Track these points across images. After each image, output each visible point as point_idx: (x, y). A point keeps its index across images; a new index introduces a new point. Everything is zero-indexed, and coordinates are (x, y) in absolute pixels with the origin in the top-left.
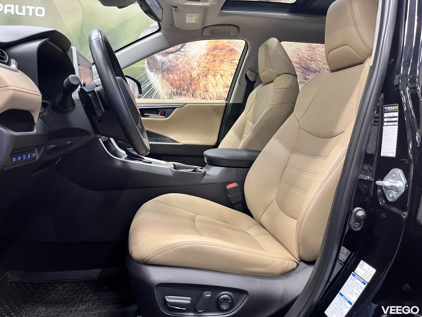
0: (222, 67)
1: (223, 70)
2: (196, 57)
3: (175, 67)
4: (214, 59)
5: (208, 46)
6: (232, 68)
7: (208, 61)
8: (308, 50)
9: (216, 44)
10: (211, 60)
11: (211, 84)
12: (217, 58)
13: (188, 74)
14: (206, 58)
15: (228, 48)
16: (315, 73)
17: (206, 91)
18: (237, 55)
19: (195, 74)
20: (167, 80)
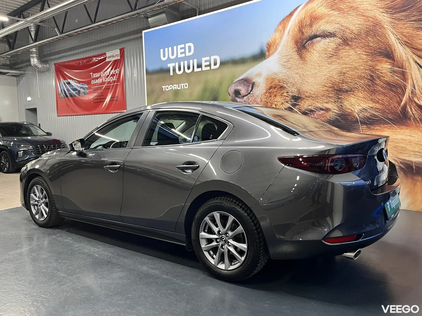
0: (275, 100)
1: (277, 101)
2: (259, 96)
4: (270, 95)
5: (266, 87)
6: (282, 99)
7: (266, 97)
8: (339, 76)
9: (271, 85)
10: (269, 96)
12: (273, 94)
14: (265, 96)
15: (278, 86)
16: (347, 93)
18: (285, 90)
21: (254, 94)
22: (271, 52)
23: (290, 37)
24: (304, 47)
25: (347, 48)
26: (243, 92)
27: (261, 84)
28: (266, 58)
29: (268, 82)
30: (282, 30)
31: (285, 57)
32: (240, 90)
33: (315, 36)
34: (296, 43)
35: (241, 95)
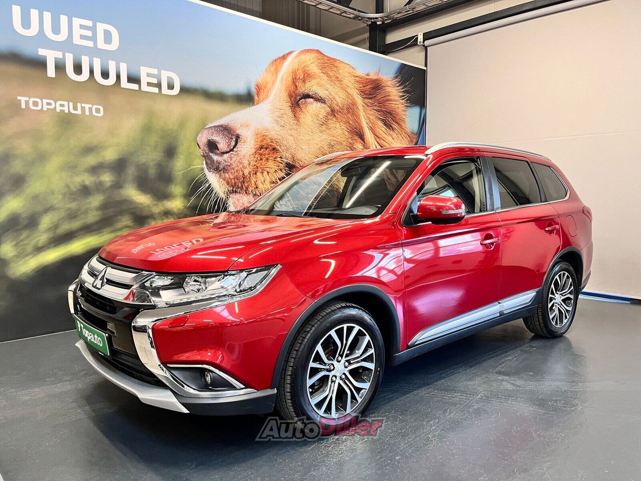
0: (267, 165)
1: (269, 168)
2: (246, 157)
3: (229, 166)
4: (261, 158)
5: (256, 145)
6: (275, 166)
7: (256, 159)
9: (261, 144)
10: (259, 158)
11: (260, 181)
12: (264, 157)
13: (241, 172)
14: (254, 157)
15: (271, 147)
17: (257, 187)
18: (278, 153)
19: (246, 172)
20: (224, 179)
21: (239, 152)
22: (261, 98)
23: (284, 86)
24: (298, 105)
25: (334, 119)
26: (222, 145)
27: (248, 140)
28: (254, 103)
29: (257, 138)
30: (274, 73)
31: (277, 110)
32: (218, 143)
33: (307, 96)
34: (290, 96)
35: (218, 150)
